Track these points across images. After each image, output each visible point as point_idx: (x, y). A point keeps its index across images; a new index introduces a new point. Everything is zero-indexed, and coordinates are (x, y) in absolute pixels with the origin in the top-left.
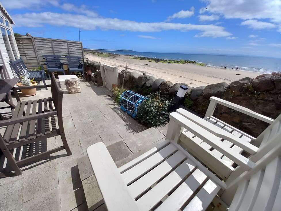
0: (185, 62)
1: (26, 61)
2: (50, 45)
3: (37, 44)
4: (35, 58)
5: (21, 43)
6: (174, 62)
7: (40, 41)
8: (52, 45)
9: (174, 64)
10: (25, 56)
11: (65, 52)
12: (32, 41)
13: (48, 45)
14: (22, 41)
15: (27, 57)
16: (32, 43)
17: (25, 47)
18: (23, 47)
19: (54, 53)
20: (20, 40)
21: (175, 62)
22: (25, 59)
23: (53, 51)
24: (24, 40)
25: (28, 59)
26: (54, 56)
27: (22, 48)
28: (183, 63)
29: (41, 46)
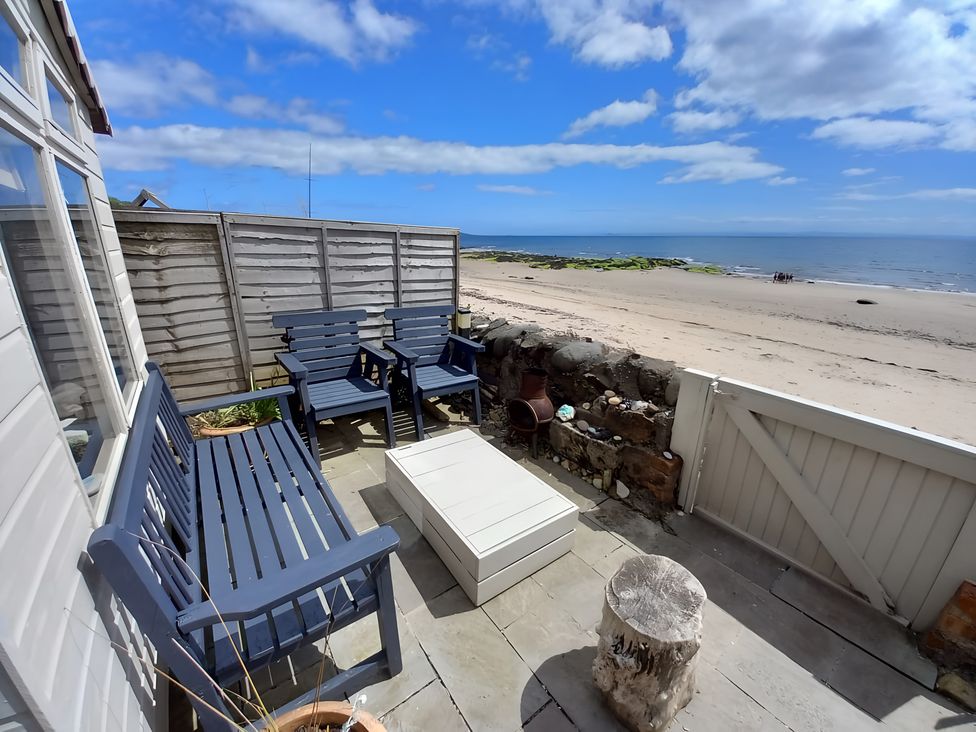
0: (652, 263)
1: (173, 358)
2: (309, 256)
3: (244, 256)
4: (226, 337)
5: (152, 251)
6: (614, 266)
7: (262, 235)
8: (322, 257)
9: (616, 273)
10: (166, 328)
11: (378, 288)
12: (218, 240)
13: (300, 256)
14: (156, 241)
15: (180, 332)
16: (218, 248)
17: (170, 277)
18: (159, 279)
19: (326, 297)
20: (146, 236)
21: (618, 266)
22: (168, 347)
23: (325, 285)
24: (172, 235)
25: (182, 344)
26: (327, 315)
27: (155, 283)
28: (647, 268)
29: (265, 263)
